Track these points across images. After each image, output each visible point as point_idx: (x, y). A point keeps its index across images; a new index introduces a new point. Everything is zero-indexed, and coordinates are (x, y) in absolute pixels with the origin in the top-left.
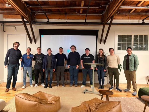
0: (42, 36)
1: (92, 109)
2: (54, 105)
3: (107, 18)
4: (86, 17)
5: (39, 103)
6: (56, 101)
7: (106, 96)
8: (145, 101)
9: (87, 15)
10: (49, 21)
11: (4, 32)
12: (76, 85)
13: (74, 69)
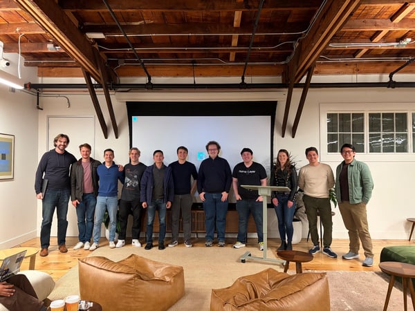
0: (133, 117)
1: (259, 292)
2: (170, 284)
3: (298, 72)
4: (245, 70)
5: (136, 278)
6: (174, 277)
7: (295, 263)
8: (390, 275)
9: (246, 64)
10: (151, 81)
11: (40, 110)
12: (223, 244)
13: (215, 203)
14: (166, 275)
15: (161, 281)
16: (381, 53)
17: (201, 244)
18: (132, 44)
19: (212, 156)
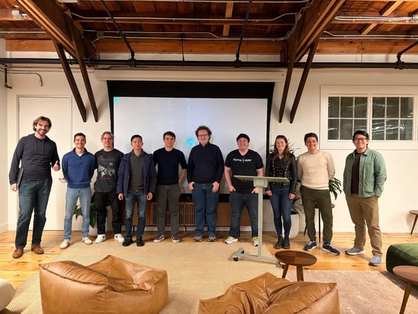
0: (115, 99)
1: (255, 304)
2: (151, 293)
4: (240, 47)
5: (107, 290)
6: (156, 284)
7: (296, 267)
9: (241, 40)
10: (135, 58)
11: (8, 89)
12: (213, 238)
13: (205, 193)
15: (141, 290)
16: (390, 29)
17: (190, 239)
18: (111, 12)
19: (202, 142)
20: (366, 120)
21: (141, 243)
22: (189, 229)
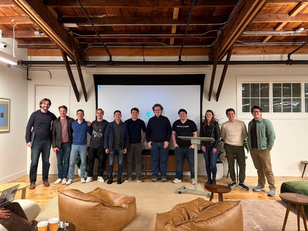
0: (99, 86)
1: (191, 215)
2: (126, 209)
4: (181, 51)
5: (101, 205)
6: (129, 204)
7: (218, 194)
8: (287, 203)
9: (182, 47)
10: (112, 59)
11: (29, 81)
12: (165, 180)
13: (159, 149)
14: (123, 203)
15: (119, 207)
16: (282, 39)
17: (149, 180)
18: (97, 31)
19: (157, 114)
20: (268, 99)
21: (120, 182)
22: (148, 174)
